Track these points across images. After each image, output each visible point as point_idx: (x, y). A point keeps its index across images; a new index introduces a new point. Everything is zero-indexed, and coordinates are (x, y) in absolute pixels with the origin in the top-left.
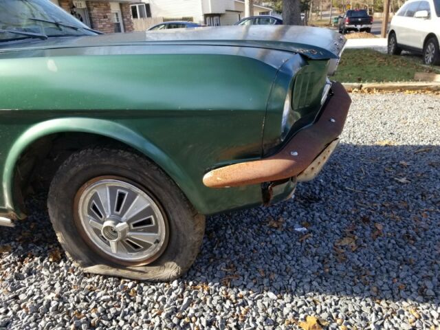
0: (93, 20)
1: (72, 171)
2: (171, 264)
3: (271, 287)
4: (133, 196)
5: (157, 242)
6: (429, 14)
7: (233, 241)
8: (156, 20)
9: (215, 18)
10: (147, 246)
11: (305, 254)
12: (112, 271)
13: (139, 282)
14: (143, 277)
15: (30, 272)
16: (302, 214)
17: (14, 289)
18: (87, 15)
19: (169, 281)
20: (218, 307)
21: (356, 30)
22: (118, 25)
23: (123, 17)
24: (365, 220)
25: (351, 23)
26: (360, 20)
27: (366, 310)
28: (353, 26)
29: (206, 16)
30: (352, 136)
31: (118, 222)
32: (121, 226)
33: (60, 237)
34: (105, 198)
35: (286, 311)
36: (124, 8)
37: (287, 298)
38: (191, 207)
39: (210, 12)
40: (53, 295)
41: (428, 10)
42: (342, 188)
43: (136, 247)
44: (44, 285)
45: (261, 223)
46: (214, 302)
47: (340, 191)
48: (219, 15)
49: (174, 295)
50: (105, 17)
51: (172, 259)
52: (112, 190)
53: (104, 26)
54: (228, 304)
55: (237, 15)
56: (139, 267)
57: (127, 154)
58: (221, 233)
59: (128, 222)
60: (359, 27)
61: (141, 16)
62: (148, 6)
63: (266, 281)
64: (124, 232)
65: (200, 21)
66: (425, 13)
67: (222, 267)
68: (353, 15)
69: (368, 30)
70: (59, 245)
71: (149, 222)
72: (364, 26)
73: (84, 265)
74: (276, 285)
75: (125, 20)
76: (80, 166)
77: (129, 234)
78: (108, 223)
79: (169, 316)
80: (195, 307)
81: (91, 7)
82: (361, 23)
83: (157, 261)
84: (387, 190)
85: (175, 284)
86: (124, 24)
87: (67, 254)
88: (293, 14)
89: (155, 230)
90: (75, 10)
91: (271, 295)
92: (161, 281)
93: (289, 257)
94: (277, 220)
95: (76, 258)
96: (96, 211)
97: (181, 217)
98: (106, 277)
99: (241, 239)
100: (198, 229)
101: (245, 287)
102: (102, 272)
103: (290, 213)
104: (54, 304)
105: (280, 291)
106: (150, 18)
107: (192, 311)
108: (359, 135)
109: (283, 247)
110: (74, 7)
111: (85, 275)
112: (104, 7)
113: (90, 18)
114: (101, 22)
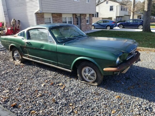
0: (81, 19)
1: (83, 65)
2: (96, 83)
3: (113, 91)
4: (92, 70)
5: (94, 79)
7: (108, 82)
8: (100, 18)
9: (120, 18)
10: (92, 79)
11: (122, 87)
12: (86, 83)
13: (90, 85)
14: (91, 85)
15: (72, 80)
16: (125, 81)
17: (70, 82)
18: (80, 18)
19: (95, 86)
20: (103, 91)
22: (88, 20)
23: (90, 18)
24: (138, 84)
27: (129, 97)
29: (117, 17)
30: (148, 66)
31: (89, 74)
32: (89, 75)
33: (78, 75)
34: (87, 70)
35: (115, 94)
36: (90, 15)
37: (116, 93)
38: (101, 74)
39: (119, 16)
40: (76, 84)
42: (137, 78)
43: (91, 79)
44: (75, 82)
45: (115, 81)
46: (103, 90)
47: (136, 78)
48: (122, 17)
49: (96, 88)
50: (85, 18)
51: (96, 82)
52: (88, 69)
53: (84, 21)
54: (105, 91)
55: (128, 17)
56: (91, 83)
57: (92, 63)
58: (106, 81)
59: (90, 74)
61: (95, 17)
62: (98, 13)
63: (113, 89)
64: (89, 76)
65: (114, 19)
67: (105, 86)
70: (78, 76)
71: (93, 75)
73: (81, 81)
74: (114, 91)
75: (90, 19)
76: (84, 64)
77: (90, 76)
78: (87, 74)
79: (95, 90)
80: (99, 90)
81: (81, 16)
83: (94, 82)
84: (148, 80)
85: (96, 87)
86: (90, 21)
87: (79, 78)
89: (94, 77)
90: (77, 17)
91: (113, 92)
92: (94, 86)
93: (119, 87)
94: (119, 81)
95: (80, 79)
96: (85, 72)
97: (99, 75)
98: (85, 83)
99: (110, 83)
100: (102, 78)
101: (109, 90)
102: (84, 82)
103: (122, 80)
104: (77, 85)
105: (115, 92)
106: (98, 18)
107: (99, 91)
108: (150, 66)
109: (118, 85)
110: (77, 16)
111: (81, 82)
112: (85, 15)
113: (80, 19)
114: (83, 20)
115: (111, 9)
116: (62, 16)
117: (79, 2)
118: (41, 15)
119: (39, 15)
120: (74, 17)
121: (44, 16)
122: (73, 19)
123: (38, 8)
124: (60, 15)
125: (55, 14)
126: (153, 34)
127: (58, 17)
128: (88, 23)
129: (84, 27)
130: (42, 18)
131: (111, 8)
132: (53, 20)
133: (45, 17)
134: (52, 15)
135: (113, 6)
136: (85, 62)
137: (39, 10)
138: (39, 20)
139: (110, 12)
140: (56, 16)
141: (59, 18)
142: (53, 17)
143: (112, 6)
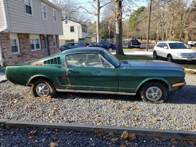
2: (162, 100)
4: (157, 89)
6: (168, 48)
9: (82, 40)
18: (48, 39)
21: (135, 47)
23: (56, 40)
25: (133, 45)
26: (136, 44)
28: (134, 46)
29: (79, 39)
33: (142, 97)
34: (152, 90)
36: (57, 37)
39: (81, 38)
41: (167, 46)
50: (52, 40)
52: (154, 88)
55: (90, 39)
60: (136, 46)
65: (77, 41)
66: (166, 47)
68: (133, 42)
69: (139, 47)
72: (138, 46)
76: (150, 85)
78: (154, 93)
81: (48, 37)
82: (137, 45)
86: (56, 43)
88: (120, 43)
95: (145, 101)
96: (150, 92)
97: (165, 92)
102: (150, 102)
110: (44, 37)
112: (52, 37)
113: (48, 41)
114: (51, 42)
115: (72, 30)
116: (30, 37)
117: (47, 20)
118: (6, 35)
119: (4, 35)
120: (42, 38)
121: (10, 37)
122: (41, 41)
123: (5, 26)
124: (27, 36)
125: (21, 34)
126: (127, 56)
127: (26, 38)
128: (55, 46)
129: (52, 51)
130: (8, 40)
131: (71, 28)
132: (20, 42)
133: (11, 39)
134: (18, 36)
135: (74, 27)
136: (150, 83)
137: (6, 29)
138: (5, 43)
139: (70, 33)
140: (23, 37)
141: (27, 40)
142: (19, 39)
143: (72, 27)
